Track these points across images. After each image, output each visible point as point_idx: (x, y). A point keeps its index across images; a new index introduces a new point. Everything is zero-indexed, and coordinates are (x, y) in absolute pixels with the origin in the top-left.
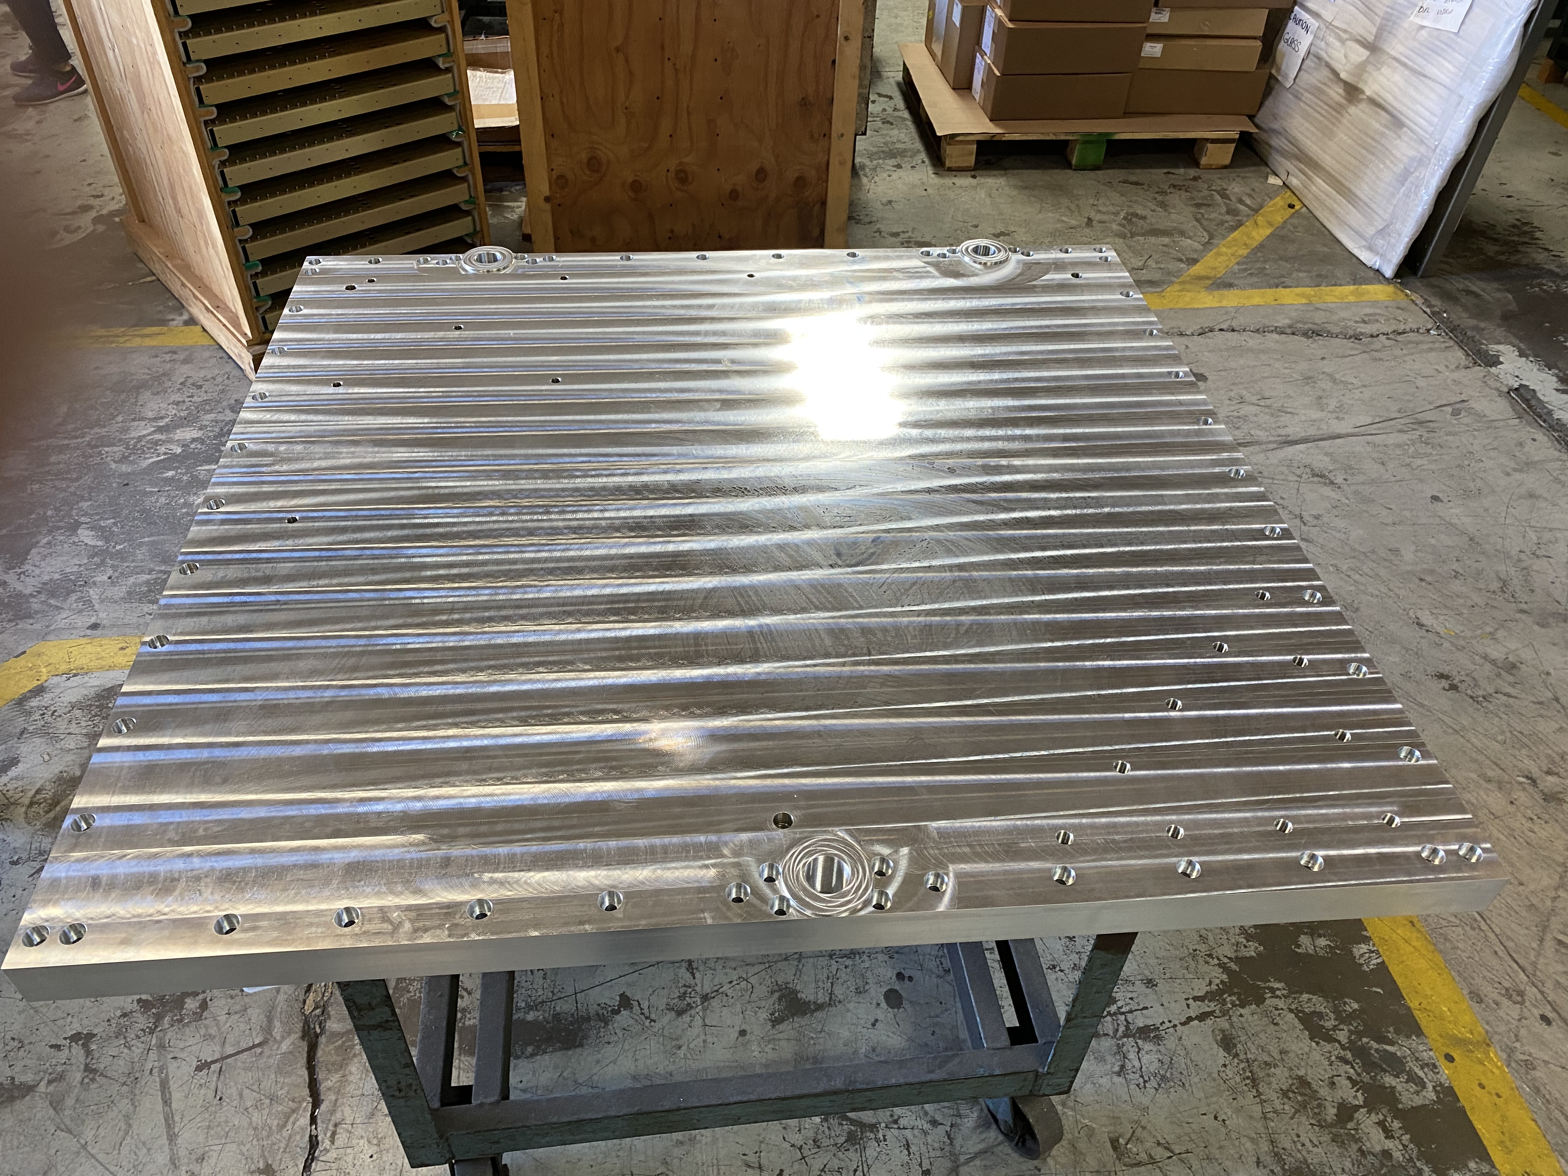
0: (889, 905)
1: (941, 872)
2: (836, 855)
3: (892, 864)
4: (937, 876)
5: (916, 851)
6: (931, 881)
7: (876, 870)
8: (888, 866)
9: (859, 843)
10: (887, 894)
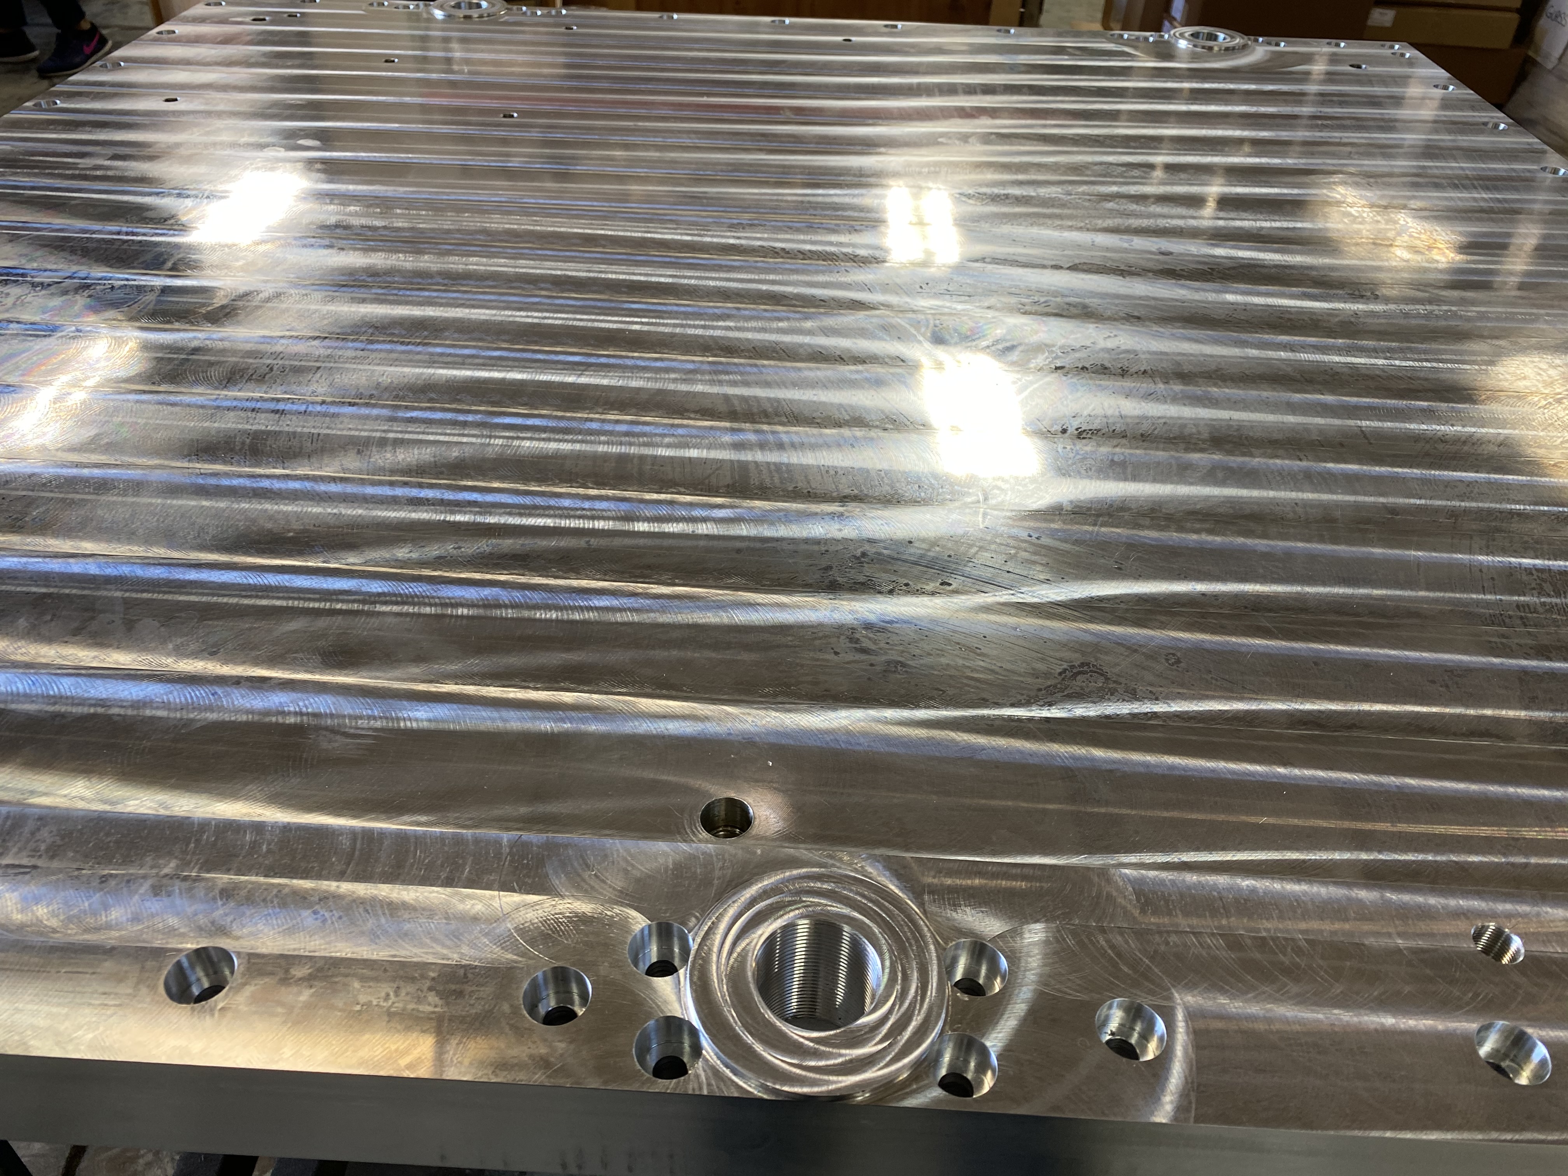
0: (988, 1082)
1: (1146, 1002)
2: (851, 921)
3: (1004, 963)
4: (1135, 1013)
5: (1074, 934)
6: (1113, 1025)
7: (958, 976)
8: (994, 970)
9: (918, 896)
10: (984, 1052)
